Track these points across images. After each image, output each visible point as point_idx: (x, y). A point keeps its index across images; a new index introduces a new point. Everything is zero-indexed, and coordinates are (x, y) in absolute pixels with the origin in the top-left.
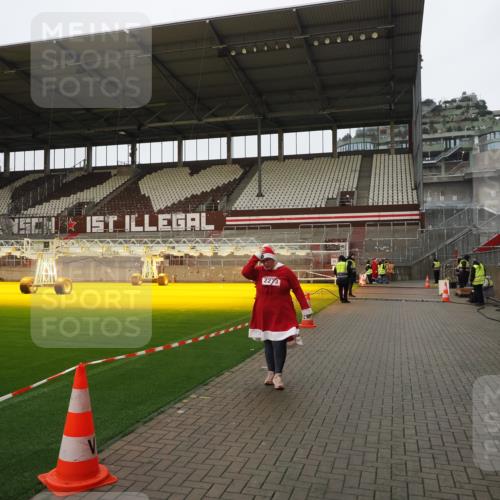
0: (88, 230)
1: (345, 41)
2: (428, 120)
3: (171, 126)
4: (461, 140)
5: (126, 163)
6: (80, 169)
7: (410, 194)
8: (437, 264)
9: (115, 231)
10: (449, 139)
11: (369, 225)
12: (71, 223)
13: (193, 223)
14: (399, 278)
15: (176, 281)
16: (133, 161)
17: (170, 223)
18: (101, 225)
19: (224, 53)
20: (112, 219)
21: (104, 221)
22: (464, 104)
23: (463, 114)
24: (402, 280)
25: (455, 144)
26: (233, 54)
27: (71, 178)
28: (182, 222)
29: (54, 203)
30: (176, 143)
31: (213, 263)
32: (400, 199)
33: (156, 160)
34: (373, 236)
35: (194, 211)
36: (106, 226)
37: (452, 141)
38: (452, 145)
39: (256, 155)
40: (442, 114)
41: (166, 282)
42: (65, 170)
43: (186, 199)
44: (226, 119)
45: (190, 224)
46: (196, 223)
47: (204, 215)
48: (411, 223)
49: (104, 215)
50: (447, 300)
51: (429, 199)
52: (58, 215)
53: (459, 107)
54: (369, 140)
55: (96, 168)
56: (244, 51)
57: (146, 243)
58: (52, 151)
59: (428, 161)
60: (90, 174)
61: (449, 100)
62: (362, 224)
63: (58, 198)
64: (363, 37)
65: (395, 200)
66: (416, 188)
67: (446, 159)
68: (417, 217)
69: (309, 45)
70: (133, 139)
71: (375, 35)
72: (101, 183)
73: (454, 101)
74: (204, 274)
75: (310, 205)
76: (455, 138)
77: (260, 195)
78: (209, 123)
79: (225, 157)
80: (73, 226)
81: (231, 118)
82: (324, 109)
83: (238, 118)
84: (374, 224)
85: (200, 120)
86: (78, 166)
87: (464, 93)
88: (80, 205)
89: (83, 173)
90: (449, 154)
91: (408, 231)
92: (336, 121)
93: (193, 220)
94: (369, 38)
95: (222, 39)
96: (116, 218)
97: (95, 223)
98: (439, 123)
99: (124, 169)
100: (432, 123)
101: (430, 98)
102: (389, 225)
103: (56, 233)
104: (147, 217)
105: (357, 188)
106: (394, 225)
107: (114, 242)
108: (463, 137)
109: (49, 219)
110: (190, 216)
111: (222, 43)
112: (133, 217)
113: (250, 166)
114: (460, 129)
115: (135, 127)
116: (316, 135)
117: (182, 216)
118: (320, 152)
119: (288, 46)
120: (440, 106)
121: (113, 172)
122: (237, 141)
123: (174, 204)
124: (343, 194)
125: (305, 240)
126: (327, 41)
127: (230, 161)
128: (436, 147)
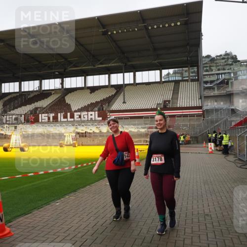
0: (40, 121)
1: (164, 26)
2: (208, 65)
3: (80, 69)
4: (224, 75)
5: (59, 88)
6: (36, 91)
7: (198, 101)
8: (210, 135)
9: (53, 121)
10: (219, 74)
11: (177, 117)
12: (32, 117)
13: (91, 117)
14: (192, 142)
15: (82, 145)
16: (62, 87)
17: (80, 117)
18: (47, 118)
19: (105, 33)
20: (52, 115)
21: (48, 116)
22: (226, 57)
23: (225, 62)
24: (193, 143)
25: (222, 76)
26: (109, 33)
27: (32, 95)
28: (86, 116)
29: (23, 108)
30: (83, 77)
31: (101, 136)
32: (193, 104)
33: (74, 86)
34: (179, 122)
35: (92, 111)
36: (49, 118)
37: (220, 75)
38: (220, 77)
39: (122, 83)
40: (215, 62)
41: (77, 145)
42: (29, 92)
43: (88, 105)
44: (107, 65)
45: (90, 117)
46: (93, 117)
47: (96, 112)
48: (198, 115)
49: (48, 113)
50: (211, 153)
51: (209, 104)
52: (25, 114)
53: (223, 59)
54: (179, 75)
55: (44, 90)
56: (115, 32)
57: (64, 126)
58: (23, 83)
59: (209, 85)
60: (41, 93)
61: (219, 55)
62: (174, 116)
63: (25, 105)
64: (173, 25)
65: (191, 104)
66: (201, 98)
67: (217, 84)
68: (201, 113)
69: (147, 29)
70: (62, 76)
71: (179, 24)
72: (47, 98)
73: (221, 55)
74: (96, 142)
75: (148, 107)
76: (222, 74)
77: (124, 102)
78: (99, 68)
79: (107, 84)
80: (33, 119)
81: (110, 65)
82: (155, 60)
83: (113, 65)
84: (180, 116)
85: (94, 66)
86: (35, 90)
87: (226, 52)
88: (36, 109)
89: (38, 93)
90: (219, 82)
91: (197, 119)
92: (162, 66)
93: (91, 115)
94: (176, 25)
95: (104, 26)
96: (53, 115)
97: (43, 117)
98: (213, 66)
99: (58, 91)
100: (210, 66)
101: (209, 54)
102: (187, 116)
103: (24, 122)
104: (69, 114)
105: (172, 99)
106: (190, 116)
107: (49, 126)
108: (225, 73)
109: (21, 115)
110: (90, 113)
111: (104, 28)
112: (62, 114)
113: (119, 88)
114: (224, 69)
115: (63, 70)
116: (152, 73)
117: (86, 113)
118: (154, 81)
119: (136, 30)
120: (214, 58)
121: (53, 92)
122: (113, 76)
123: (82, 108)
124: (165, 102)
125: (146, 124)
126: (155, 27)
127: (110, 86)
128: (212, 78)
